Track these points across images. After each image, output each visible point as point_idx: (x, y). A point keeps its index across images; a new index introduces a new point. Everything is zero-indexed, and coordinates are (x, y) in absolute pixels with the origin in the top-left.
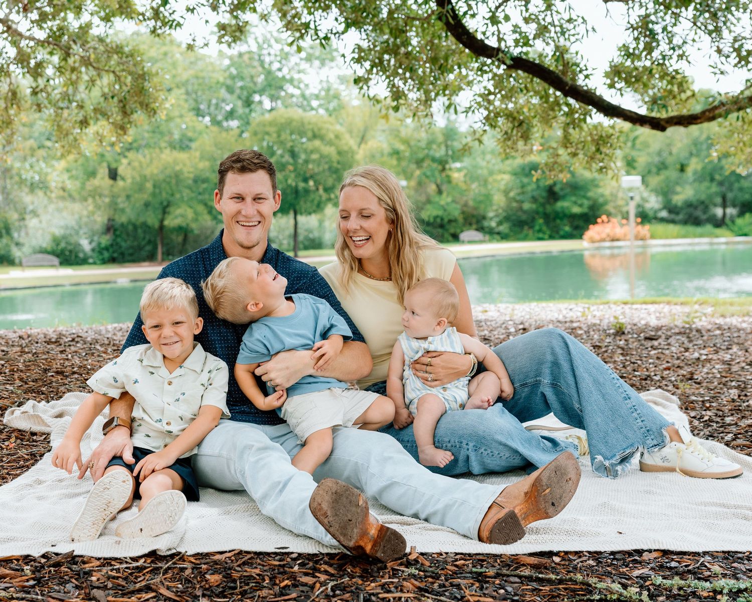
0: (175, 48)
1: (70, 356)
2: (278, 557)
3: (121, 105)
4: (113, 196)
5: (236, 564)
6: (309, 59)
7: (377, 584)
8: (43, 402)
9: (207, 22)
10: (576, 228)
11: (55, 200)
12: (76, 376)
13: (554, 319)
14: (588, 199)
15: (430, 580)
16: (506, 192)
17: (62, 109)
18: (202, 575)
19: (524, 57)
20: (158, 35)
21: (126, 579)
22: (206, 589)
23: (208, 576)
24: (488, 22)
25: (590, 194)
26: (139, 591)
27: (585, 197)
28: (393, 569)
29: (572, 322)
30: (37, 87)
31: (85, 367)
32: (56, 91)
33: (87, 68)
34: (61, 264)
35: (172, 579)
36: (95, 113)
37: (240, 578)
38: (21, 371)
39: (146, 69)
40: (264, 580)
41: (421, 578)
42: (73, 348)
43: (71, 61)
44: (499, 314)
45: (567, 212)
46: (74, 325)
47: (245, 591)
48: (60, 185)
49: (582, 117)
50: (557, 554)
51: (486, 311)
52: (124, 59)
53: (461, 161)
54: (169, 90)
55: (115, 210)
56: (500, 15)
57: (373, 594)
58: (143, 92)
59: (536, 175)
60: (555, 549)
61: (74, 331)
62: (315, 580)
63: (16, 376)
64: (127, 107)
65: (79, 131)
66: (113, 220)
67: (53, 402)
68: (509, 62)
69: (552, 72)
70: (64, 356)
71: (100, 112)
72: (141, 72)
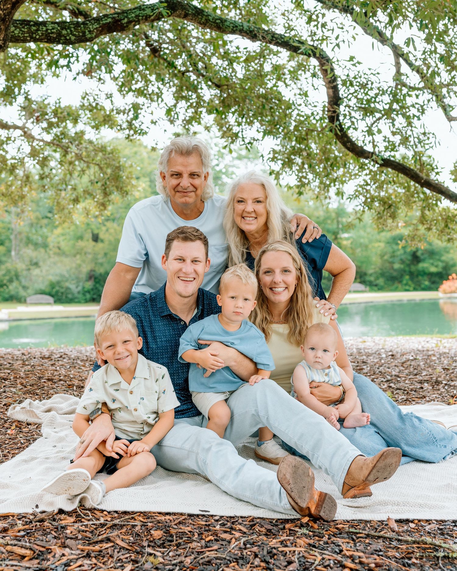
0: (142, 149)
1: (58, 368)
2: (205, 519)
3: (103, 188)
4: (95, 254)
5: (173, 523)
6: (240, 158)
7: (278, 540)
8: (37, 401)
9: (165, 131)
10: (433, 283)
11: (52, 256)
12: (62, 382)
13: (415, 348)
14: (442, 261)
15: (317, 538)
16: (382, 256)
17: (61, 190)
18: (149, 531)
19: (392, 159)
20: (131, 140)
21: (92, 532)
22: (151, 541)
23: (152, 532)
24: (366, 134)
25: (443, 258)
26: (101, 541)
27: (439, 260)
28: (290, 530)
29: (428, 350)
30: (43, 174)
31: (69, 376)
32: (57, 178)
33: (80, 162)
34: (55, 302)
35: (126, 533)
36: (84, 194)
37: (176, 534)
38: (22, 378)
39: (121, 163)
40: (194, 535)
41: (310, 536)
42: (60, 363)
43: (69, 157)
44: (373, 344)
45: (426, 271)
46: (62, 346)
47: (180, 544)
48: (56, 245)
49: (434, 202)
50: (412, 522)
51: (365, 342)
52: (107, 156)
53: (349, 233)
54: (138, 178)
55: (96, 263)
56: (375, 129)
57: (275, 548)
58: (119, 179)
59: (402, 244)
60: (411, 517)
61: (62, 351)
62: (231, 536)
63: (18, 381)
64: (107, 190)
65: (72, 206)
66: (94, 271)
67: (44, 401)
68: (380, 162)
69: (413, 170)
70: (54, 368)
71: (88, 193)
72: (117, 165)
